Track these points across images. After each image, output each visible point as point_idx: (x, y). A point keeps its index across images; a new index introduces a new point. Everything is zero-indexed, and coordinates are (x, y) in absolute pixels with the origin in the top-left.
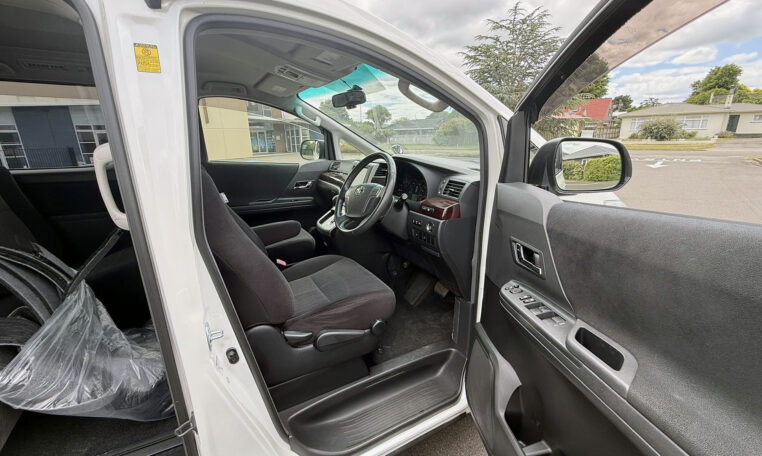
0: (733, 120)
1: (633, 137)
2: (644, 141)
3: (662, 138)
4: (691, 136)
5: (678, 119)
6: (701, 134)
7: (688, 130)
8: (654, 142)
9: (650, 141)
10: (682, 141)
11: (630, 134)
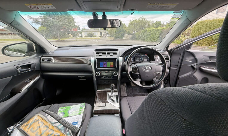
0: (101, 33)
1: (85, 36)
2: (88, 37)
3: (91, 37)
4: (96, 36)
5: (93, 33)
6: (97, 36)
7: (95, 35)
8: (90, 37)
9: (89, 37)
10: (95, 37)
11: (84, 36)
